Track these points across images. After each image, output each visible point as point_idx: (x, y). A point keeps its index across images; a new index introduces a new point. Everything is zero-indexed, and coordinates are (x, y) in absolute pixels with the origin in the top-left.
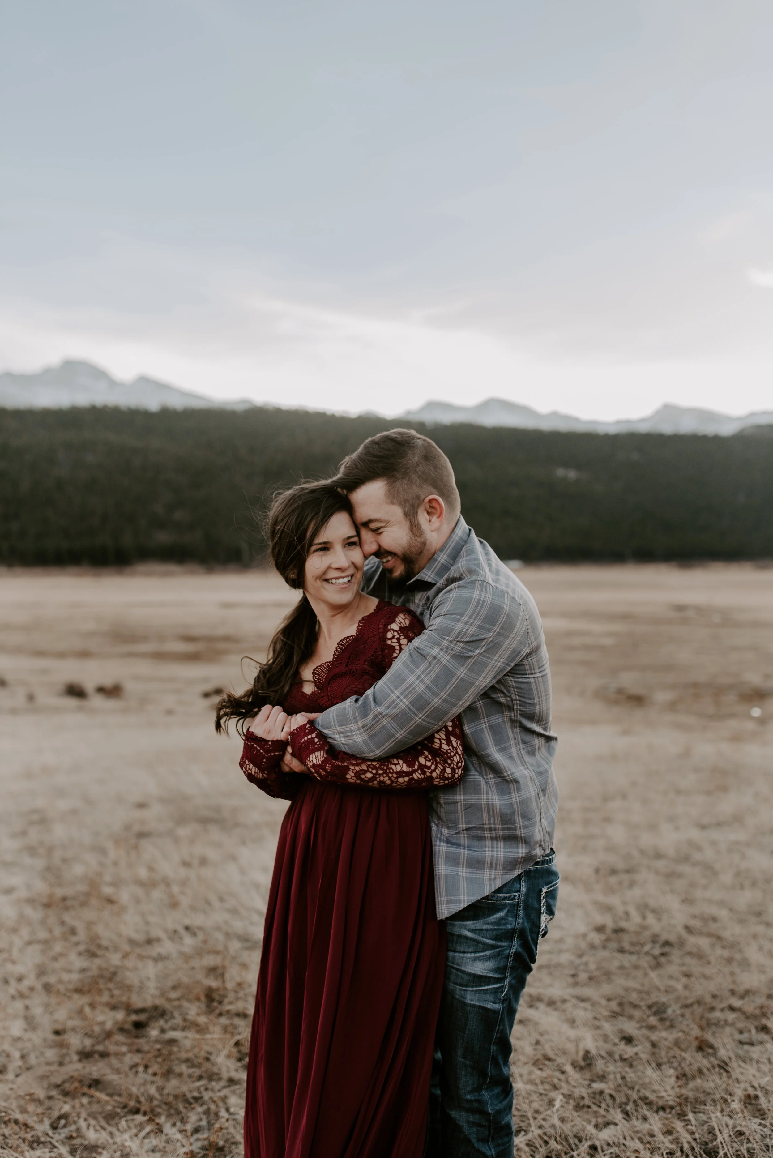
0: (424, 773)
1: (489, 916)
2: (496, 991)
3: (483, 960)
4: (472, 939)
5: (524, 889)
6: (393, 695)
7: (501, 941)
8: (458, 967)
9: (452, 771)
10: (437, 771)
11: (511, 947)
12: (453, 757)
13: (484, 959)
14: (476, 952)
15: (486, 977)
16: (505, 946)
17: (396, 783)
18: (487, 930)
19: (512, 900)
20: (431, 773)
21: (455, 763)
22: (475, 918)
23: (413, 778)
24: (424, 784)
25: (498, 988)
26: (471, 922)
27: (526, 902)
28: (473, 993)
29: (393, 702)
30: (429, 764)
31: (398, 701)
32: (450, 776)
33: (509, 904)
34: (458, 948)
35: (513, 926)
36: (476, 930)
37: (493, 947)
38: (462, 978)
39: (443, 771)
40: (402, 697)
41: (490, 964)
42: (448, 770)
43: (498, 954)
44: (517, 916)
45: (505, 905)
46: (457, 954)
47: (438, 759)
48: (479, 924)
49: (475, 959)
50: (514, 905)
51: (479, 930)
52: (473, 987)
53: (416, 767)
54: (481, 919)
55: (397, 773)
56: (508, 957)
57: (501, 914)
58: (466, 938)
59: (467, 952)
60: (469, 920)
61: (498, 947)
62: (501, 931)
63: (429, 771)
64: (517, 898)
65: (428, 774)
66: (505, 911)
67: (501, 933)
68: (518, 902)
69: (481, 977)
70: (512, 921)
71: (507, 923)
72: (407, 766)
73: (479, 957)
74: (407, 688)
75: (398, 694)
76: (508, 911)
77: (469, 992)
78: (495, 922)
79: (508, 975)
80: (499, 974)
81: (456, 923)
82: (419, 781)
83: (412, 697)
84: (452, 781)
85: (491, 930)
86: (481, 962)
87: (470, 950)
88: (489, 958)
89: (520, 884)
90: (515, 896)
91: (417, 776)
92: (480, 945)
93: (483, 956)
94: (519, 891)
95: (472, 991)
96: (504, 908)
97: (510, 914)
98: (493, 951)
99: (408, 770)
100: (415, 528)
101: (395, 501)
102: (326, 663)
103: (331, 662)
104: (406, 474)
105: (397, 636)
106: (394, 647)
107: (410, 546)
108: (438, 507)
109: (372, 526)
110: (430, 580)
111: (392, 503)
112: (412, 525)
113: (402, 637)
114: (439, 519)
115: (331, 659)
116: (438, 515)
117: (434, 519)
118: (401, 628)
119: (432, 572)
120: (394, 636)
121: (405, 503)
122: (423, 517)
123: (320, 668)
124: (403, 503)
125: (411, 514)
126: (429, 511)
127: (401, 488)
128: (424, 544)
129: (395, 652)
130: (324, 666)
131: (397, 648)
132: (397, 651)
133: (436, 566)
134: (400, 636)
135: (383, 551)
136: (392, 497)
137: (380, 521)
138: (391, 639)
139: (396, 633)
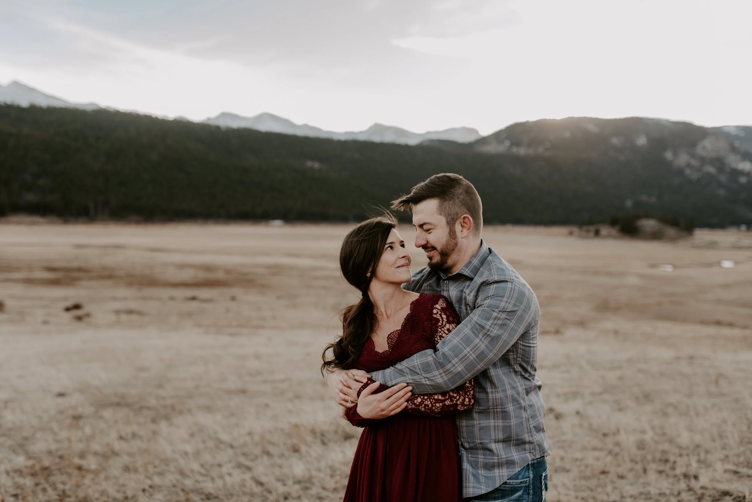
0: (452, 401)
1: (512, 495)
5: (531, 476)
6: (465, 351)
9: (469, 400)
10: (460, 400)
12: (470, 391)
17: (435, 407)
19: (525, 484)
21: (471, 395)
22: (503, 497)
23: (445, 404)
24: (451, 409)
27: (533, 484)
29: (466, 355)
30: (455, 395)
31: (469, 355)
32: (468, 403)
33: (523, 486)
39: (464, 400)
40: (471, 353)
42: (467, 400)
44: (529, 494)
45: (521, 487)
47: (461, 392)
50: (527, 487)
53: (447, 397)
54: (506, 498)
55: (435, 399)
57: (519, 493)
63: (456, 400)
64: (528, 482)
65: (454, 402)
66: (522, 491)
68: (529, 484)
70: (526, 497)
71: (523, 499)
72: (441, 396)
75: (469, 350)
76: (524, 491)
78: (516, 499)
82: (449, 406)
83: (478, 353)
84: (469, 407)
89: (529, 473)
90: (527, 480)
91: (447, 403)
94: (529, 478)
97: (524, 493)
99: (442, 399)
100: (452, 234)
101: (442, 213)
102: (397, 330)
103: (400, 330)
104: (452, 198)
105: (440, 313)
106: (438, 319)
107: (447, 244)
108: (468, 223)
109: (425, 227)
110: (467, 274)
111: (440, 214)
112: (451, 231)
113: (443, 314)
114: (468, 231)
115: (400, 328)
116: (467, 228)
117: (465, 230)
118: (441, 308)
119: (469, 270)
120: (438, 312)
121: (448, 215)
122: (458, 227)
123: (393, 334)
124: (447, 215)
125: (451, 223)
126: (463, 225)
127: (448, 206)
128: (456, 244)
129: (439, 322)
130: (395, 333)
131: (441, 319)
132: (441, 322)
133: (471, 266)
134: (442, 313)
135: (429, 245)
136: (441, 210)
137: (431, 225)
138: (436, 314)
139: (439, 311)
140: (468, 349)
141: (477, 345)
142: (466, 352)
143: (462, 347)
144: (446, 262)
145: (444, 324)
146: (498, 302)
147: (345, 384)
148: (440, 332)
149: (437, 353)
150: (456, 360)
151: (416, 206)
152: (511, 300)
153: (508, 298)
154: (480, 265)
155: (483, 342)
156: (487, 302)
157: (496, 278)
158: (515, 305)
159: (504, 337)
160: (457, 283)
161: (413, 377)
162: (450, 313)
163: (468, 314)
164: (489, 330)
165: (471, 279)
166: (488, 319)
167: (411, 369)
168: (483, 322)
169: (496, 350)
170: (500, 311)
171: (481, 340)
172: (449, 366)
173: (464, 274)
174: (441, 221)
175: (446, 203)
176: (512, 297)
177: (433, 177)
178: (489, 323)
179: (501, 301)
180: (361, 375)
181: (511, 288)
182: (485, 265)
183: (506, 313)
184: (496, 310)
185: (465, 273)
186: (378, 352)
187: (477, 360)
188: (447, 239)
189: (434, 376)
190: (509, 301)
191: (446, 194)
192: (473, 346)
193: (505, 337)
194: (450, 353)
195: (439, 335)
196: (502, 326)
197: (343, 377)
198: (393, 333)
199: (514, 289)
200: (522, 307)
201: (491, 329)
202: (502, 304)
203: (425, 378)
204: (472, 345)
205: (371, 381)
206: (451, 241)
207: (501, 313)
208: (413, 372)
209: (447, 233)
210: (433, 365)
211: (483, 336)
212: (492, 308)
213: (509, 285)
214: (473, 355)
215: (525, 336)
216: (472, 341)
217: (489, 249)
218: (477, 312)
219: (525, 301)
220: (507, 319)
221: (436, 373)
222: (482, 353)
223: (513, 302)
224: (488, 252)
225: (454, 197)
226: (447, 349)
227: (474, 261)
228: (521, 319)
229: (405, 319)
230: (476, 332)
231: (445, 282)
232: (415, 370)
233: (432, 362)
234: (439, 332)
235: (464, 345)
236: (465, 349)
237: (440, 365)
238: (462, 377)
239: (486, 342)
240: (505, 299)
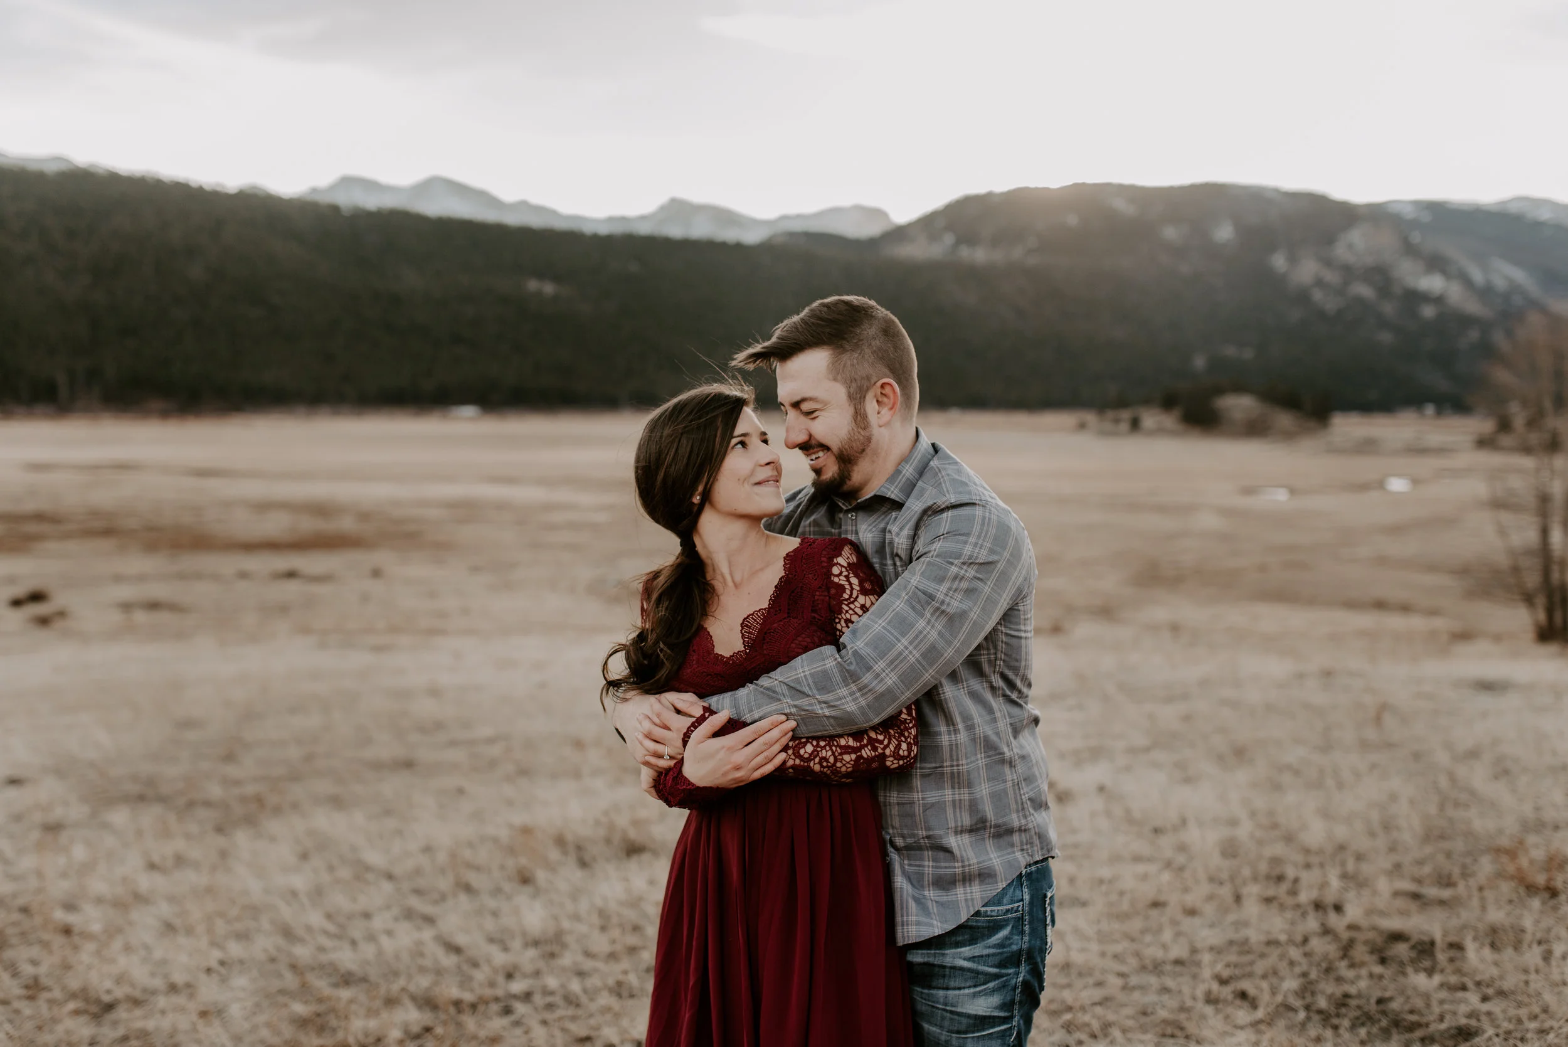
0: (875, 749)
1: (990, 937)
2: (1003, 1035)
3: (985, 995)
4: (970, 970)
5: (1027, 897)
6: (899, 645)
7: (1005, 967)
8: (953, 1009)
9: (908, 747)
10: (891, 746)
11: (1017, 974)
12: (911, 728)
13: (985, 993)
14: (975, 986)
15: (990, 1017)
16: (1010, 974)
17: (841, 762)
18: (988, 956)
19: (1015, 913)
20: (884, 749)
21: (912, 737)
22: (972, 941)
23: (861, 757)
24: (874, 765)
25: (1005, 1030)
26: (968, 948)
27: (1031, 913)
28: (975, 1039)
29: (900, 654)
30: (881, 737)
31: (907, 652)
32: (906, 753)
33: (1012, 918)
34: (952, 984)
35: (1019, 946)
36: (974, 957)
37: (996, 977)
38: (960, 1023)
39: (898, 747)
40: (911, 648)
41: (995, 1000)
42: (904, 746)
43: (1004, 986)
44: (1022, 933)
45: (1008, 920)
46: (950, 993)
47: (892, 732)
48: (977, 950)
49: (975, 995)
50: (1019, 918)
51: (979, 956)
52: (973, 1032)
53: (865, 741)
54: (980, 943)
55: (841, 747)
56: (1015, 988)
57: (1005, 932)
58: (962, 969)
59: (964, 988)
60: (965, 946)
61: (1002, 976)
62: (1005, 955)
63: (882, 746)
64: (1020, 909)
65: (880, 751)
66: (1009, 928)
67: (1007, 957)
68: (1022, 914)
69: (985, 1017)
70: (1017, 939)
71: (1012, 944)
72: (854, 740)
73: (980, 992)
74: (917, 636)
75: (906, 643)
76: (1013, 927)
77: (969, 1040)
78: (998, 944)
79: (1016, 1012)
80: (1005, 1011)
81: (948, 952)
82: (870, 760)
83: (924, 647)
84: (908, 761)
85: (994, 955)
86: (983, 998)
87: (968, 985)
88: (993, 991)
89: (1022, 891)
90: (1018, 907)
91: (866, 753)
92: (980, 976)
93: (985, 989)
94: (1022, 900)
95: (973, 1037)
96: (1007, 925)
97: (1014, 931)
98: (997, 982)
99: (855, 746)
100: (860, 418)
101: (839, 377)
102: (760, 610)
103: (766, 608)
104: (857, 346)
105: (845, 573)
106: (843, 585)
107: (851, 440)
108: (891, 395)
109: (805, 406)
110: (893, 497)
111: (835, 380)
112: (857, 413)
113: (851, 575)
114: (892, 412)
115: (766, 605)
116: (890, 406)
117: (885, 411)
118: (849, 564)
119: (896, 487)
120: (841, 573)
121: (851, 382)
122: (871, 406)
123: (752, 618)
124: (849, 382)
125: (857, 398)
126: (880, 399)
127: (849, 363)
128: (869, 439)
129: (845, 592)
130: (757, 614)
131: (847, 587)
132: (848, 592)
133: (901, 480)
134: (849, 573)
135: (813, 442)
136: (836, 372)
137: (817, 401)
138: (838, 576)
139: (844, 569)
140: (905, 641)
141: (921, 632)
142: (900, 647)
143: (891, 637)
144: (849, 477)
145: (854, 595)
146: (959, 546)
147: (657, 721)
148: (847, 611)
149: (843, 652)
150: (882, 664)
151: (783, 365)
152: (984, 541)
153: (979, 537)
154: (917, 476)
155: (933, 627)
156: (937, 546)
157: (953, 499)
158: (992, 551)
159: (973, 615)
160: (875, 516)
161: (797, 703)
162: (865, 573)
163: (897, 575)
164: (943, 602)
165: (898, 506)
166: (941, 580)
167: (792, 685)
168: (931, 586)
169: (958, 642)
170: (964, 563)
171: (929, 622)
172: (867, 678)
173: (887, 496)
174: (837, 393)
175: (846, 357)
176: (986, 535)
177: (815, 304)
178: (944, 587)
179: (966, 543)
180: (688, 701)
181: (984, 518)
182: (927, 475)
183: (976, 567)
184: (956, 562)
185: (889, 493)
186: (721, 655)
187: (924, 663)
188: (851, 428)
189: (840, 699)
190: (980, 542)
191: (844, 339)
192: (913, 635)
193: (976, 616)
194: (869, 650)
195: (845, 618)
196: (969, 592)
197: (651, 706)
198: (753, 614)
199: (989, 519)
200: (1006, 554)
201: (947, 600)
202: (968, 550)
203: (820, 702)
204: (911, 635)
205: (709, 711)
206: (859, 433)
207: (965, 567)
208: (796, 691)
209: (850, 417)
210: (837, 675)
211: (932, 615)
212: (949, 557)
213: (978, 511)
214: (914, 652)
215: (1010, 616)
216: (912, 625)
217: (933, 445)
218: (918, 567)
219: (1011, 542)
220: (979, 579)
221: (843, 691)
222: (933, 648)
223: (988, 545)
224: (931, 450)
225: (861, 343)
226: (862, 644)
227: (905, 470)
228: (1004, 577)
229: (776, 587)
230: (918, 607)
231: (850, 516)
232: (799, 688)
233: (835, 670)
234: (844, 611)
235: (895, 634)
236: (899, 641)
237: (850, 677)
238: (895, 698)
239: (939, 626)
240: (972, 539)
